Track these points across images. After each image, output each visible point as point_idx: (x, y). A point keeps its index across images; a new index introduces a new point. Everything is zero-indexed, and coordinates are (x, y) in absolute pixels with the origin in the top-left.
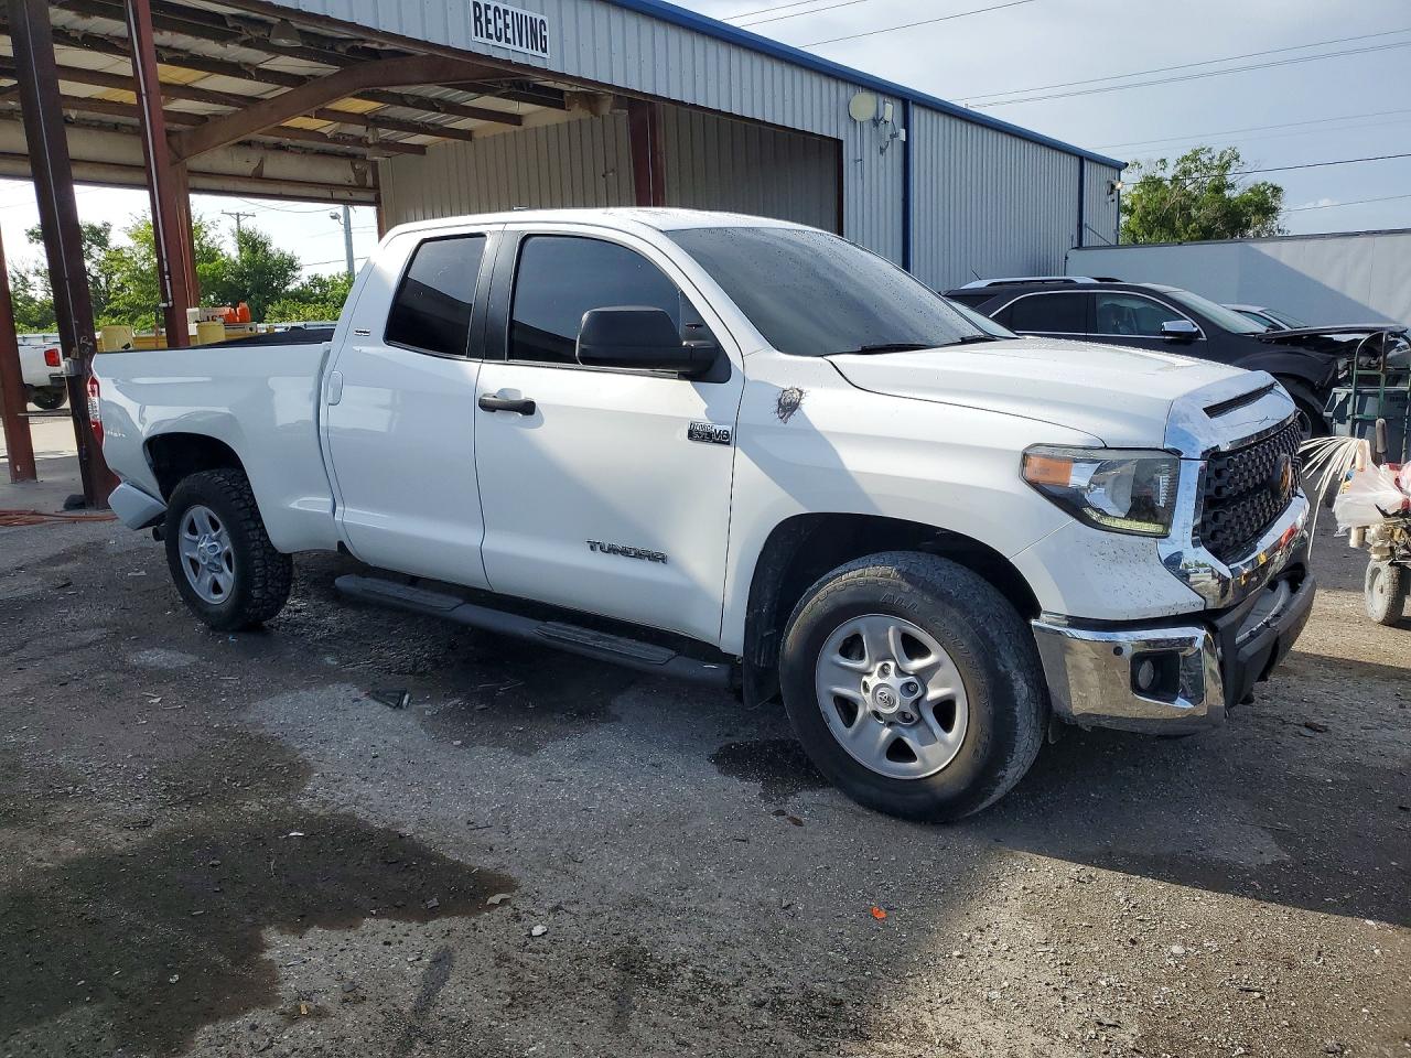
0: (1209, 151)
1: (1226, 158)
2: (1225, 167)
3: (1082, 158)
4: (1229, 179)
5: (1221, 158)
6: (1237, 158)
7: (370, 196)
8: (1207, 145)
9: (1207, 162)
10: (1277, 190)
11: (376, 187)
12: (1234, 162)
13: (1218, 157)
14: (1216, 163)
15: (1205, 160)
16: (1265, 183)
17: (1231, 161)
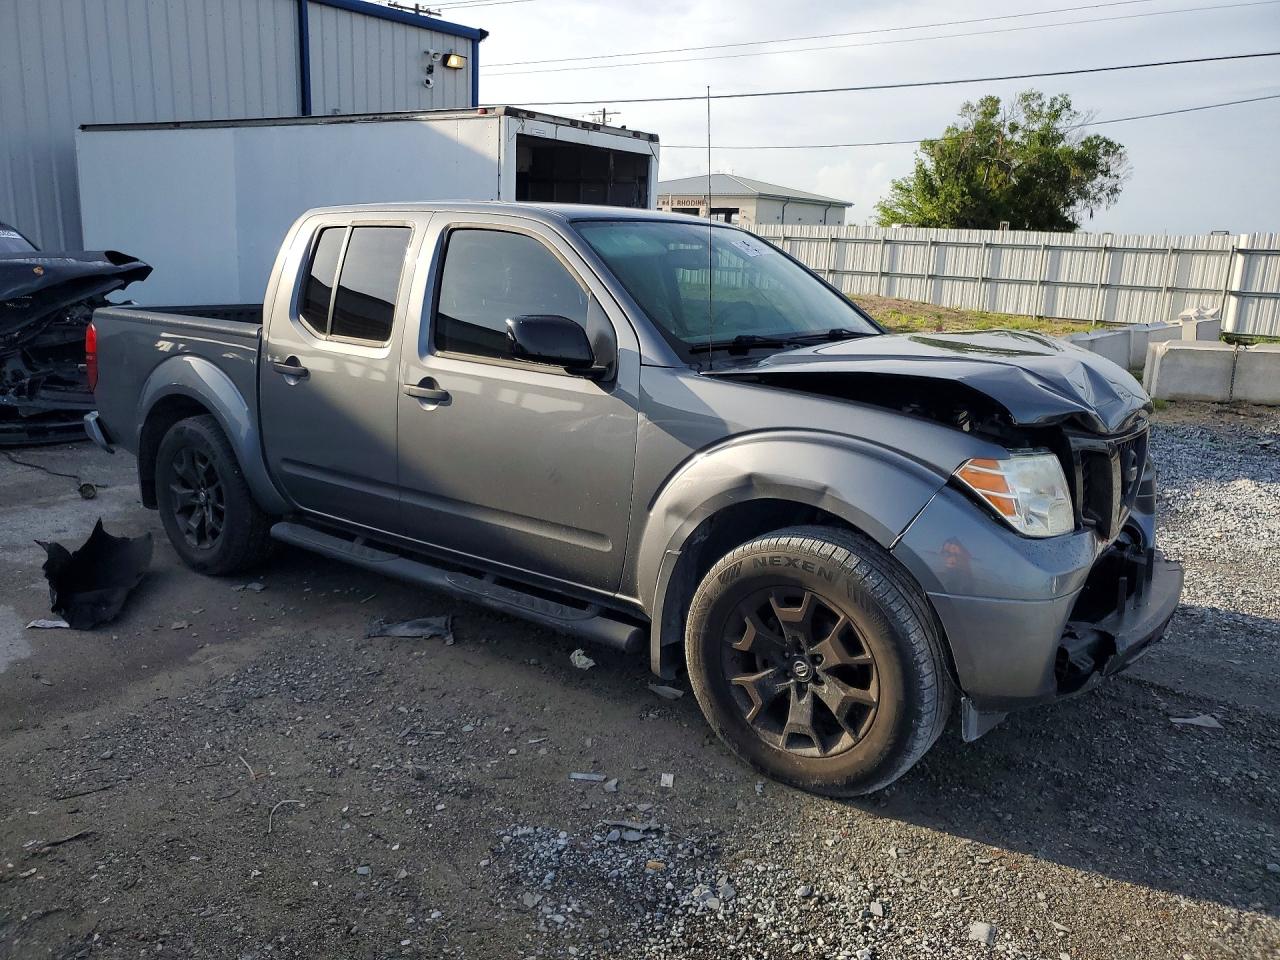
0: (1040, 96)
1: (1057, 107)
2: (1056, 115)
4: (1061, 125)
5: (1052, 105)
6: (1068, 106)
8: (1036, 90)
9: (1037, 109)
10: (1111, 147)
12: (1065, 111)
13: (1048, 104)
14: (1045, 110)
15: (1034, 106)
16: (1097, 137)
17: (1061, 109)
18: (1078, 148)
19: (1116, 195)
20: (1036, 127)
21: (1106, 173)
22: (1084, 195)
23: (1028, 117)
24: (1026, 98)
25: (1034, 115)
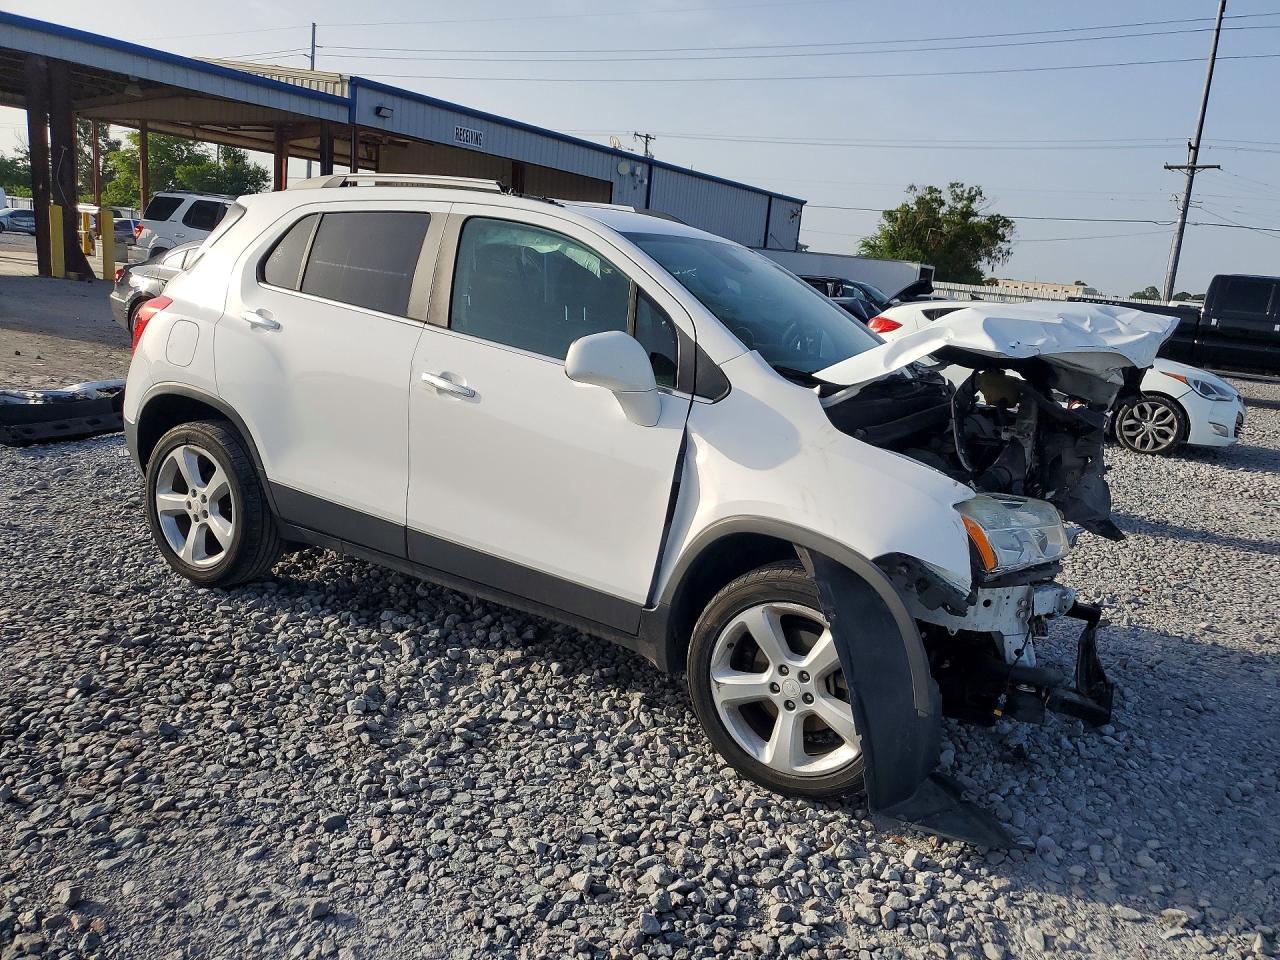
0: (962, 185)
1: (973, 193)
2: (971, 199)
3: (771, 196)
4: (974, 206)
5: (970, 192)
6: (981, 193)
7: (373, 166)
8: (960, 181)
9: (959, 193)
10: (1007, 223)
11: (377, 161)
12: (978, 197)
13: (967, 191)
14: (966, 195)
15: (958, 191)
16: (998, 216)
17: (976, 195)
18: (984, 221)
19: (1009, 257)
20: (959, 206)
21: (1002, 240)
22: (989, 254)
23: (954, 199)
24: (952, 186)
25: (958, 198)
